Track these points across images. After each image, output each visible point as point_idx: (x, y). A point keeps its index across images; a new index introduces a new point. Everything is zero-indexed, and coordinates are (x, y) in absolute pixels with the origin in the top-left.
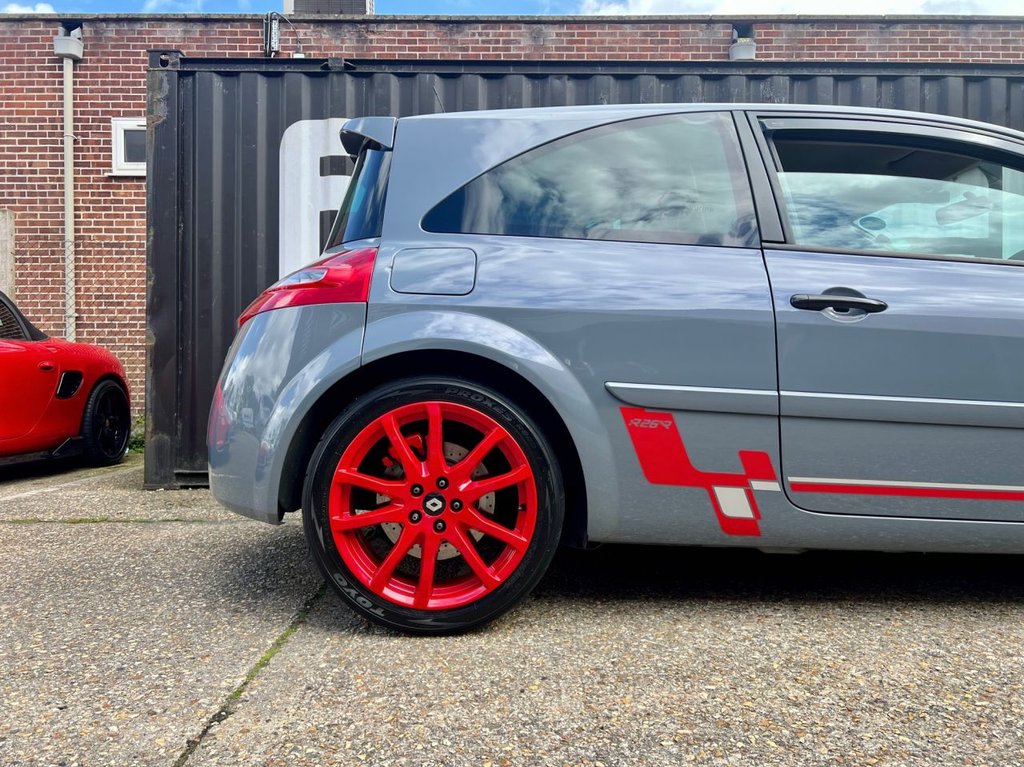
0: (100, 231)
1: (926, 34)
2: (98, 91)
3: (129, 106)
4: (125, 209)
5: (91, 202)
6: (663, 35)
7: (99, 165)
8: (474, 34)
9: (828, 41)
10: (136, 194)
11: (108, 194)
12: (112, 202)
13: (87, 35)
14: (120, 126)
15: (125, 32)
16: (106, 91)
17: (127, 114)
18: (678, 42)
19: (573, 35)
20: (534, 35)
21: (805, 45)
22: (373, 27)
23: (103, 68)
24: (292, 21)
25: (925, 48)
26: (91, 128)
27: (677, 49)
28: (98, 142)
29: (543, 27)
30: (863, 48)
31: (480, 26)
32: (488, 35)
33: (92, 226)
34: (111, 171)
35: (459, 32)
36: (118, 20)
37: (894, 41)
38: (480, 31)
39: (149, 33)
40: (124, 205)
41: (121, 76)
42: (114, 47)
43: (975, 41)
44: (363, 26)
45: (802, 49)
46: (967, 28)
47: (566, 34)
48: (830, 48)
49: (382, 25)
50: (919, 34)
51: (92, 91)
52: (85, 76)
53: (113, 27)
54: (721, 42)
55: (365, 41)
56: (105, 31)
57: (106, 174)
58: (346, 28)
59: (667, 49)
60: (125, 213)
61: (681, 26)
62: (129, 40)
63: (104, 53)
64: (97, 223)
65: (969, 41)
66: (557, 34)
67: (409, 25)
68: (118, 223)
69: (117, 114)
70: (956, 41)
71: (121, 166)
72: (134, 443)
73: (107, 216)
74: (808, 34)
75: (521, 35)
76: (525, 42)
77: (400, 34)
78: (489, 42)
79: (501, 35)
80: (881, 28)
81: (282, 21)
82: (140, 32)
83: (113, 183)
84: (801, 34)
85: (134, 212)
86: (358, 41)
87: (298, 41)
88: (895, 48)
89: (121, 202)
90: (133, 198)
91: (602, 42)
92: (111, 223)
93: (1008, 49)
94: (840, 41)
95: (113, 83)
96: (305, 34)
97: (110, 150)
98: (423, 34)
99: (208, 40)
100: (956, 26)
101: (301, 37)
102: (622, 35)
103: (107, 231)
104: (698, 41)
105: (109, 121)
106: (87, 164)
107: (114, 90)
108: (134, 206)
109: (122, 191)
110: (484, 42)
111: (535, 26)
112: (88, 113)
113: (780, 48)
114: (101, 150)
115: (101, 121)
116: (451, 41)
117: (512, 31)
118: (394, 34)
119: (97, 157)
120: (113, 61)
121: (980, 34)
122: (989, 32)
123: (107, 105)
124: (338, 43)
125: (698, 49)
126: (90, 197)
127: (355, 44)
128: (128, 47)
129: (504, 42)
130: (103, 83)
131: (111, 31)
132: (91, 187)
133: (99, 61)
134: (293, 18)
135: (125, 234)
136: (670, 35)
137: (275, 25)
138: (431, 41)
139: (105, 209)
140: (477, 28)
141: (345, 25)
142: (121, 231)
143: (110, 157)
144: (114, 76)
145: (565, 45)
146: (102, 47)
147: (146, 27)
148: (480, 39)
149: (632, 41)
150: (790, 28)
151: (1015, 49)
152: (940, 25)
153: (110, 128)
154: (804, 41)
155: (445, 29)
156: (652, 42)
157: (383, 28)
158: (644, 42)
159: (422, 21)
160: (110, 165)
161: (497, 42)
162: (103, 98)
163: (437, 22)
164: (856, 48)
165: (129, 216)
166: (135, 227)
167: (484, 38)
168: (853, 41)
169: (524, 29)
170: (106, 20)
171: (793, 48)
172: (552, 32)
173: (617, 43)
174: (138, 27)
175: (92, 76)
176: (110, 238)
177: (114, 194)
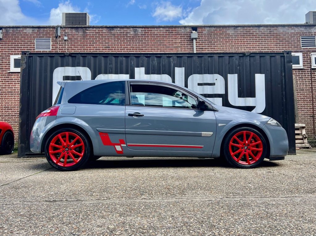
0: (6, 88)
1: (247, 30)
2: (6, 47)
3: (16, 52)
4: (13, 82)
5: (4, 79)
6: (172, 31)
7: (6, 69)
8: (117, 31)
9: (219, 32)
10: (17, 77)
11: (9, 77)
12: (10, 79)
13: (4, 32)
14: (13, 58)
15: (15, 31)
16: (9, 47)
17: (15, 54)
18: (176, 33)
19: (146, 31)
20: (134, 31)
21: (213, 33)
22: (88, 29)
23: (8, 41)
24: (64, 27)
25: (247, 34)
26: (4, 58)
27: (176, 35)
28: (6, 62)
29: (137, 28)
30: (229, 34)
31: (119, 28)
32: (121, 31)
33: (4, 87)
34: (10, 71)
35: (113, 30)
36: (13, 27)
37: (238, 32)
38: (119, 30)
39: (22, 31)
41: (13, 43)
42: (12, 35)
43: (261, 32)
44: (85, 28)
45: (212, 34)
46: (259, 28)
47: (144, 31)
48: (220, 34)
49: (90, 28)
50: (245, 30)
51: (5, 48)
52: (3, 43)
53: (11, 29)
54: (188, 32)
55: (85, 33)
56: (9, 31)
57: (8, 72)
58: (80, 29)
59: (173, 35)
60: (14, 83)
61: (177, 28)
62: (16, 33)
63: (9, 37)
64: (5, 86)
65: (259, 31)
66: (141, 31)
67: (98, 28)
68: (11, 86)
69: (12, 54)
70: (256, 32)
71: (13, 69)
72: (15, 149)
73: (8, 84)
74: (213, 30)
75: (131, 31)
76: (132, 33)
77: (95, 31)
78: (121, 33)
79: (125, 31)
80: (234, 28)
81: (61, 27)
82: (19, 31)
83: (10, 74)
84: (211, 30)
85: (16, 82)
86: (83, 33)
87: (65, 33)
88: (238, 34)
89: (12, 79)
90: (16, 78)
91: (154, 33)
92: (9, 86)
93: (271, 33)
94: (222, 32)
95: (11, 45)
96: (68, 31)
97: (10, 64)
98: (102, 31)
99: (39, 33)
100: (256, 27)
101: (67, 32)
102: (160, 31)
103: (8, 88)
104: (182, 32)
105: (9, 56)
106: (3, 69)
107: (11, 47)
108: (16, 80)
109: (13, 76)
110: (120, 33)
111: (135, 28)
112: (4, 54)
113: (205, 34)
114: (7, 64)
115: (7, 56)
116: (110, 33)
117: (128, 30)
118: (94, 31)
119: (6, 67)
120: (11, 39)
121: (263, 29)
122: (265, 29)
123: (9, 52)
124: (77, 33)
125: (182, 34)
126: (3, 78)
127: (82, 34)
128: (16, 35)
129: (126, 33)
130: (8, 45)
131: (11, 30)
132: (4, 75)
133: (7, 39)
134: (64, 26)
135: (13, 89)
136: (174, 31)
137: (59, 28)
138: (104, 33)
139: (8, 81)
140: (118, 29)
141: (79, 28)
142: (12, 88)
143: (10, 67)
144: (11, 43)
145: (143, 34)
146: (8, 35)
147: (21, 29)
148: (119, 32)
149: (163, 33)
150: (208, 29)
151: (273, 33)
152: (251, 27)
153: (10, 58)
154: (212, 32)
155: (109, 29)
156: (169, 33)
157: (90, 29)
158: (166, 33)
159: (102, 27)
160: (9, 69)
161: (124, 33)
162: (8, 50)
163: (106, 27)
164: (227, 34)
165: (15, 84)
166: (17, 87)
167: (120, 32)
168: (226, 32)
169: (131, 29)
170: (10, 27)
171: (209, 34)
172: (140, 30)
173: (158, 33)
174: (19, 29)
175: (5, 43)
176: (9, 90)
177: (11, 77)
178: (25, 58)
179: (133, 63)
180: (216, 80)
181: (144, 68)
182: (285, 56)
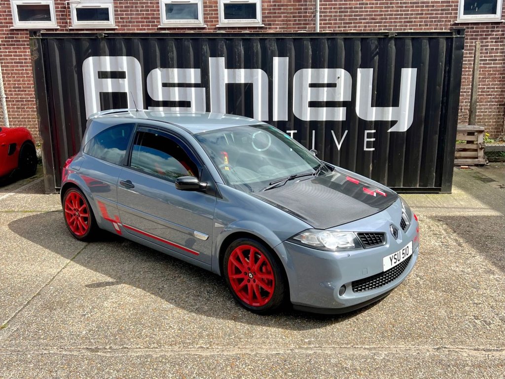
0: (11, 56)
4: (22, 45)
5: (5, 41)
7: (7, 23)
11: (13, 38)
12: (15, 41)
14: (14, 3)
28: (5, 12)
33: (7, 54)
34: (13, 26)
40: (21, 43)
57: (11, 28)
60: (22, 47)
64: (9, 52)
68: (19, 52)
71: (18, 24)
73: (14, 48)
83: (15, 32)
85: (26, 46)
89: (19, 41)
90: (25, 39)
92: (16, 52)
97: (11, 15)
103: (14, 56)
105: (9, 1)
108: (26, 43)
109: (19, 36)
114: (7, 15)
119: (6, 19)
126: (4, 39)
132: (4, 34)
139: (12, 45)
142: (21, 56)
143: (12, 19)
153: (10, 4)
160: (12, 23)
165: (24, 48)
166: (27, 53)
176: (17, 59)
177: (16, 37)
178: (36, 41)
179: (205, 50)
180: (339, 78)
181: (224, 58)
182: (454, 39)
